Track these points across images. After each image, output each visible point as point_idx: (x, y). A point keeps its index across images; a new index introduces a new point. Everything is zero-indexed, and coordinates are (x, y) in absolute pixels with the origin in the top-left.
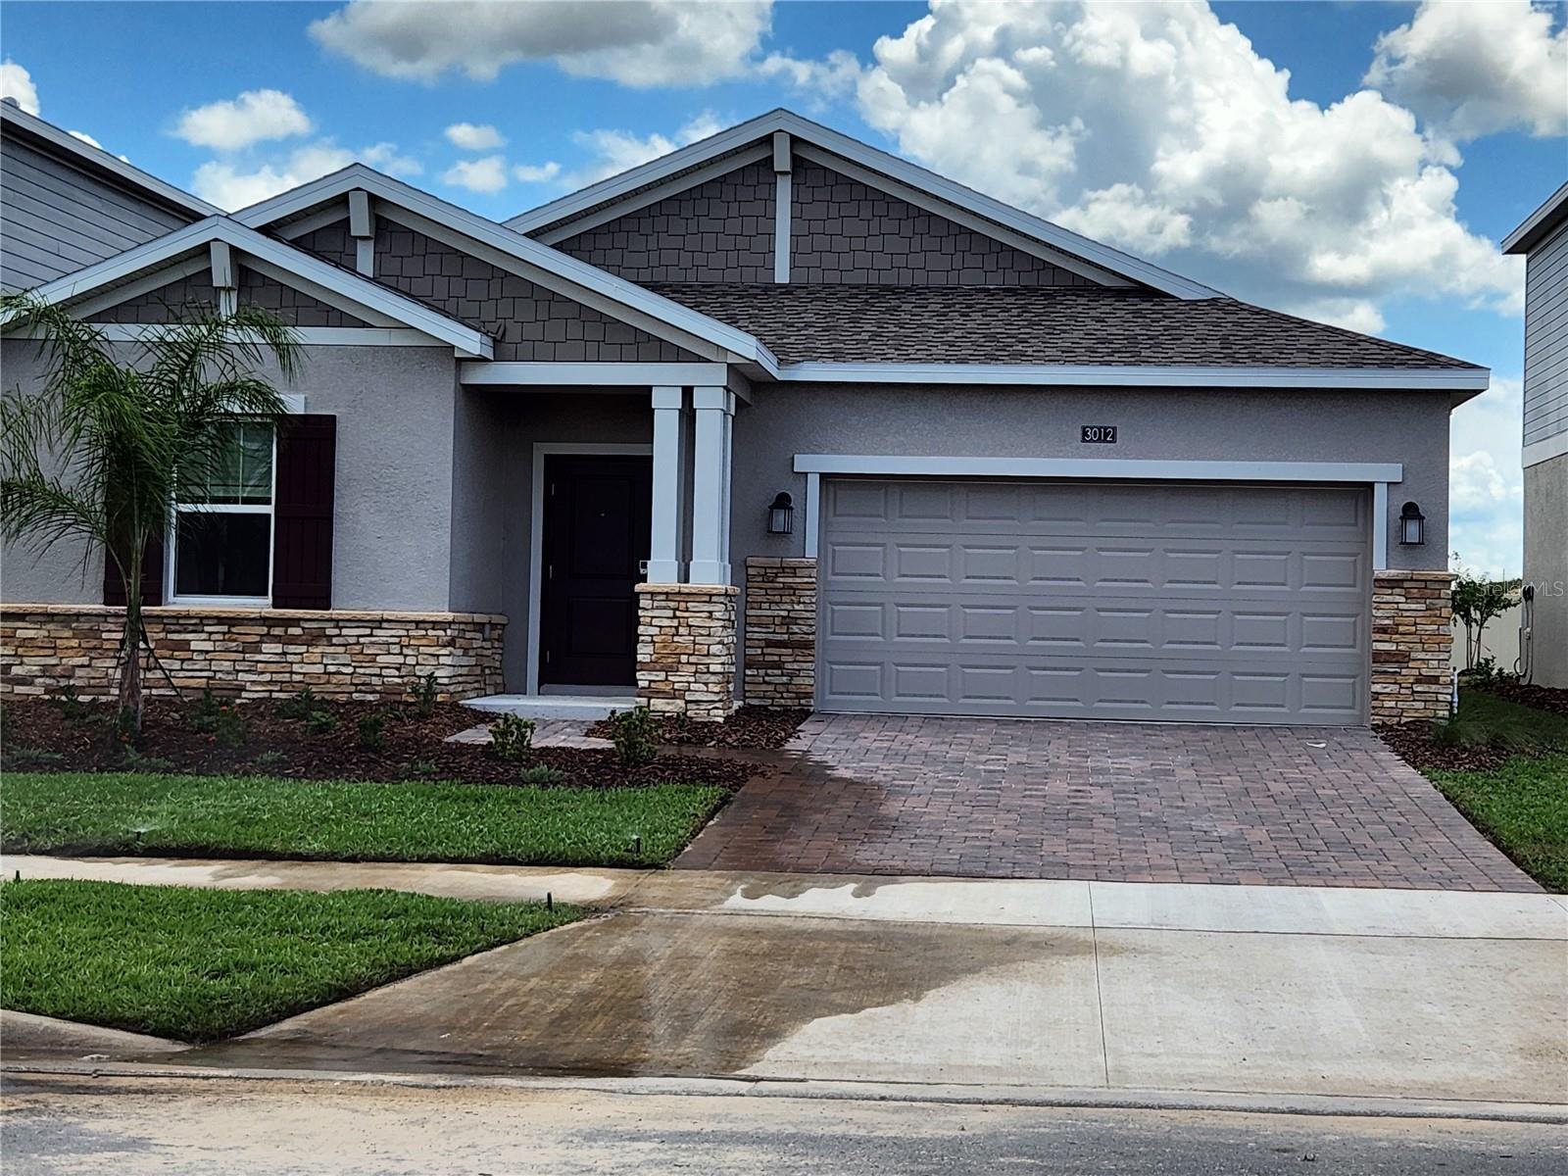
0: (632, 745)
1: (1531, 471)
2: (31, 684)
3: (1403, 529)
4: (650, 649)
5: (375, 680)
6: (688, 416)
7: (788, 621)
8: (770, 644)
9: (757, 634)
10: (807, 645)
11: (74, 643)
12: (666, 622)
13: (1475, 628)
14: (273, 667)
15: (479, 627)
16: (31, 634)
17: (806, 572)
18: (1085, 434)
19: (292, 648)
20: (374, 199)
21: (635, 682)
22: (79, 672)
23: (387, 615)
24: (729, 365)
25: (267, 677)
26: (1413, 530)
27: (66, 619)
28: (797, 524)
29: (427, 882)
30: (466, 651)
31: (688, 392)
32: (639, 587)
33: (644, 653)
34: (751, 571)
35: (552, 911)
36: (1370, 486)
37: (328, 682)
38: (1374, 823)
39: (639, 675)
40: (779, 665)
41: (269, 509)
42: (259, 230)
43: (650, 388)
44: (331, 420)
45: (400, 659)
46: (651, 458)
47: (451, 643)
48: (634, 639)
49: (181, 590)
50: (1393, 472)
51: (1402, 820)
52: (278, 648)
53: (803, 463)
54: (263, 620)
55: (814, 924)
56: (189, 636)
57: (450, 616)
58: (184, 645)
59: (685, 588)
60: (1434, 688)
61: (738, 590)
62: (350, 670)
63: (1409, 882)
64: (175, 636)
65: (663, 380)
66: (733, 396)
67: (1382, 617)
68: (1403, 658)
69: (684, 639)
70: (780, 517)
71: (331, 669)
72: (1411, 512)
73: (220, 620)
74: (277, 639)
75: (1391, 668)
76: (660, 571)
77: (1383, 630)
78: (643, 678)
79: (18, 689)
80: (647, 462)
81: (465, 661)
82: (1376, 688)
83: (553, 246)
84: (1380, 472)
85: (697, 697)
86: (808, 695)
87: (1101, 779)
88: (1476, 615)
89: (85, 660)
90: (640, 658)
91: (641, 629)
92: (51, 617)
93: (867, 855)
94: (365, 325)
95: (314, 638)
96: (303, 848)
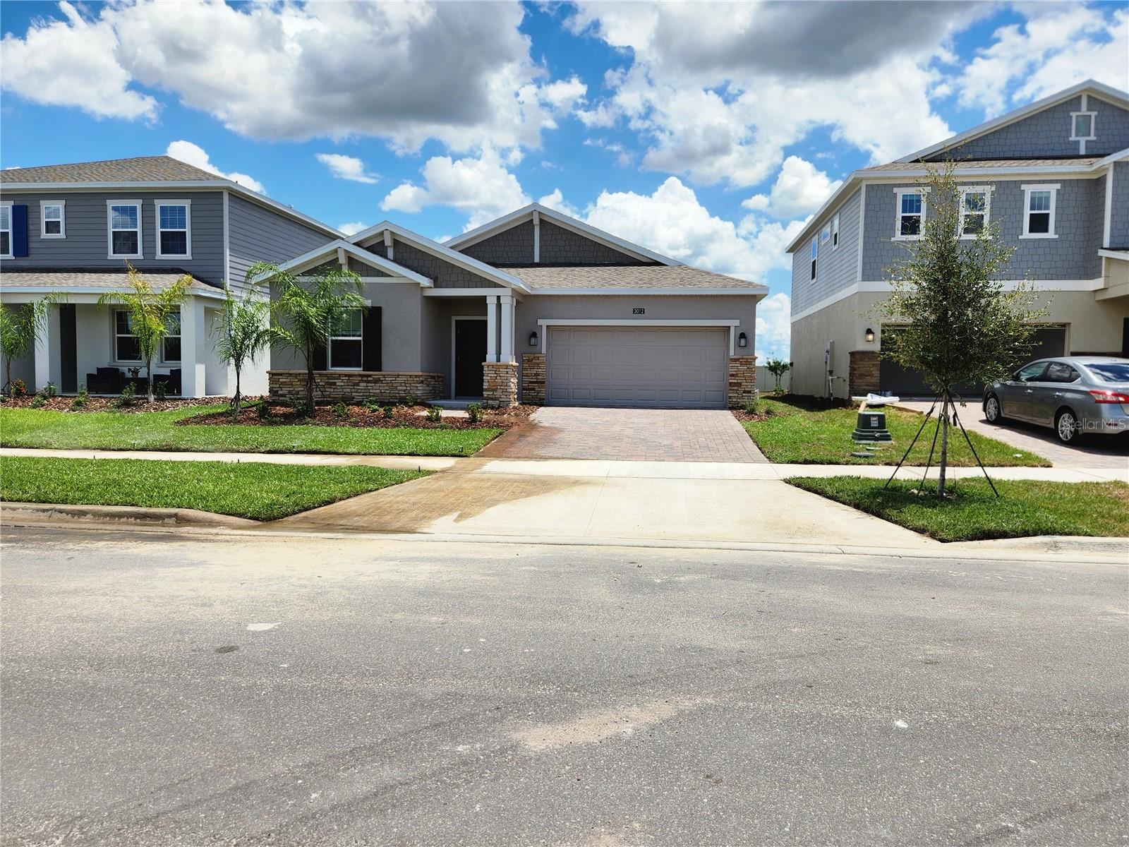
0: (475, 416)
1: (793, 325)
2: (285, 397)
3: (740, 341)
4: (488, 384)
5: (397, 395)
6: (499, 306)
7: (537, 375)
8: (531, 382)
9: (526, 379)
10: (543, 383)
11: (299, 383)
12: (493, 375)
14: (363, 391)
15: (433, 377)
16: (284, 380)
17: (542, 358)
18: (634, 311)
19: (369, 385)
20: (392, 233)
21: (483, 395)
22: (300, 393)
23: (400, 373)
24: (512, 289)
25: (362, 394)
26: (743, 341)
27: (296, 375)
28: (539, 344)
29: (385, 462)
30: (428, 386)
31: (499, 298)
32: (483, 364)
33: (485, 385)
34: (524, 358)
35: (420, 472)
36: (729, 327)
37: (382, 396)
38: (718, 439)
39: (484, 393)
40: (533, 389)
41: (360, 338)
42: (354, 244)
43: (486, 296)
44: (380, 308)
45: (405, 388)
46: (486, 321)
47: (422, 382)
48: (482, 381)
49: (333, 366)
50: (737, 323)
51: (728, 438)
52: (365, 384)
53: (540, 322)
54: (360, 375)
55: (510, 476)
56: (336, 381)
57: (420, 374)
58: (334, 384)
59: (499, 363)
60: (749, 395)
61: (518, 364)
62: (388, 392)
63: (723, 460)
64: (331, 381)
65: (490, 294)
66: (515, 300)
67: (732, 371)
68: (739, 385)
69: (499, 380)
70: (533, 340)
71: (383, 391)
72: (743, 336)
73: (346, 375)
74: (365, 381)
75: (736, 388)
76: (491, 357)
77: (732, 375)
78: (485, 394)
79: (281, 398)
80: (486, 322)
81: (427, 388)
82: (730, 395)
83: (459, 252)
84: (733, 323)
85: (503, 400)
86: (543, 399)
87: (631, 426)
89: (302, 389)
90: (484, 387)
91: (484, 378)
92: (291, 374)
93: (541, 452)
94: (390, 276)
95: (377, 381)
96: (349, 451)
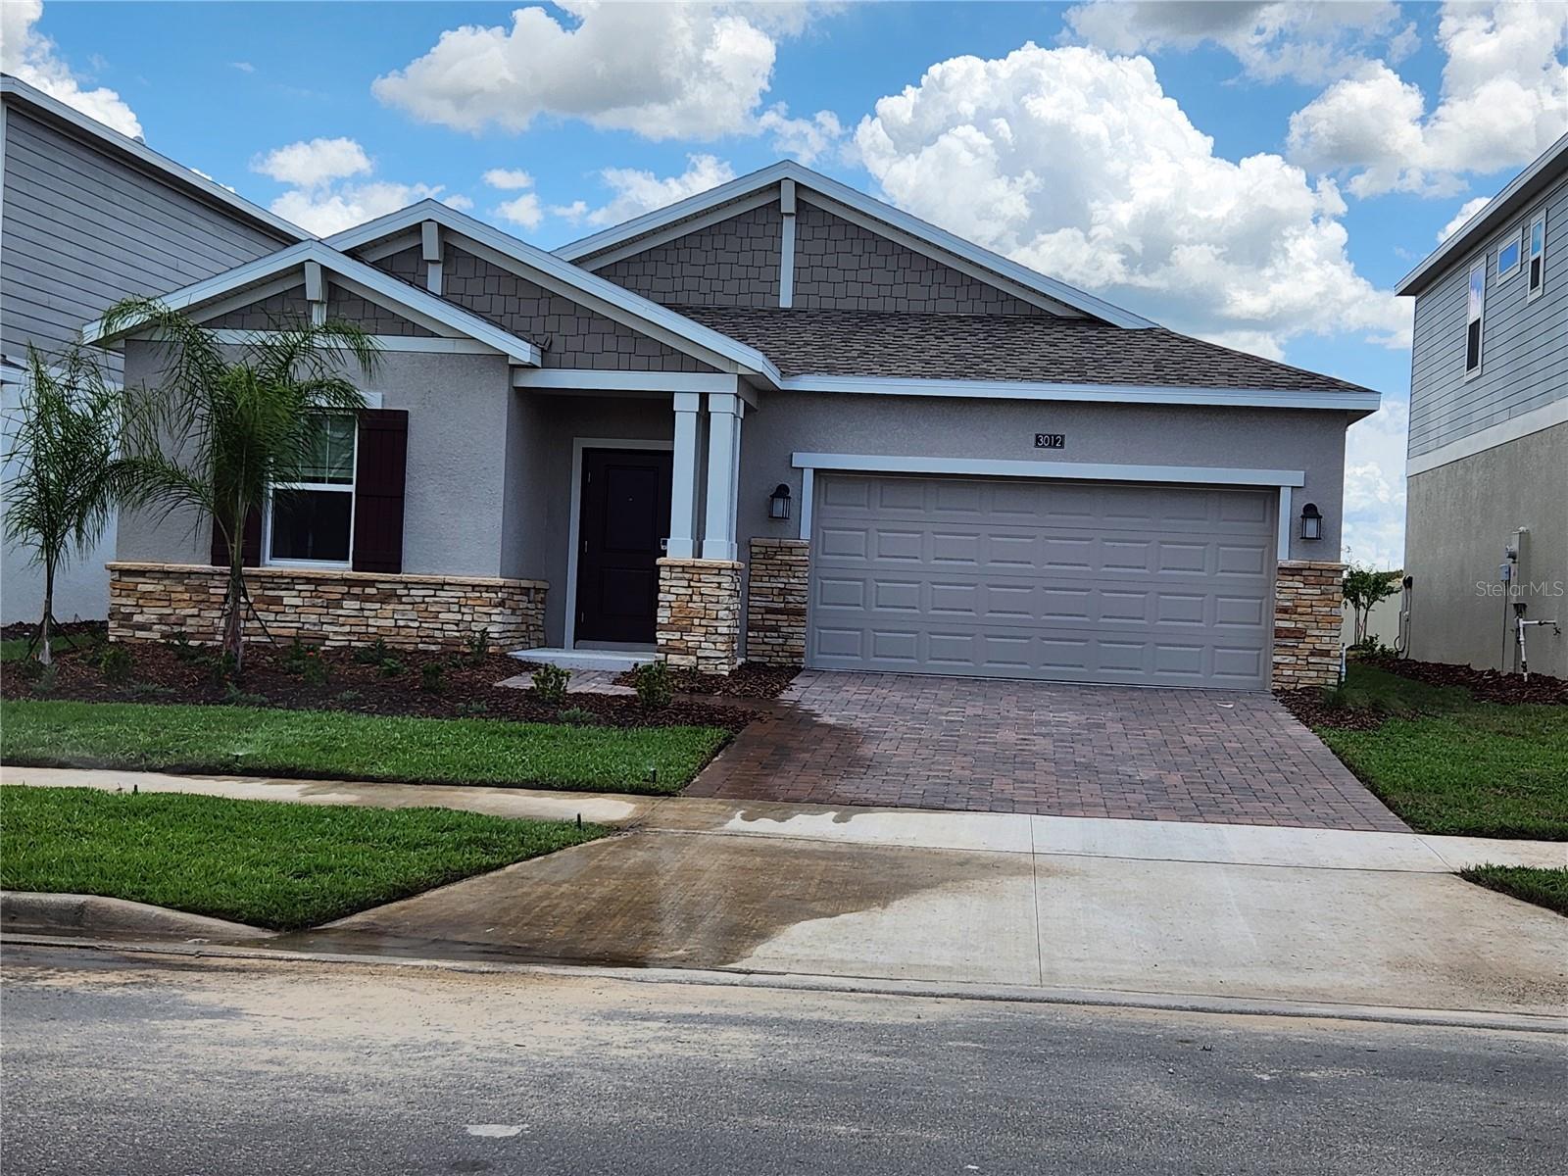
0: (651, 693)
1: (1413, 480)
2: (150, 630)
3: (1303, 527)
4: (668, 613)
5: (437, 634)
6: (704, 418)
7: (784, 592)
8: (769, 611)
9: (758, 602)
10: (800, 613)
11: (186, 596)
12: (682, 591)
13: (1363, 611)
14: (352, 621)
15: (525, 591)
16: (150, 588)
17: (800, 551)
18: (1038, 440)
19: (368, 605)
20: (442, 229)
21: (655, 641)
22: (190, 621)
23: (448, 579)
24: (739, 375)
25: (347, 629)
26: (1311, 526)
27: (181, 576)
28: (794, 511)
29: (478, 802)
30: (514, 611)
31: (704, 398)
32: (659, 561)
33: (663, 616)
34: (754, 550)
35: (581, 830)
36: (1277, 489)
37: (398, 634)
38: (1271, 771)
39: (658, 634)
40: (776, 629)
41: (351, 488)
42: (344, 253)
43: (672, 394)
44: (402, 417)
45: (459, 617)
46: (671, 454)
47: (502, 604)
48: (655, 604)
49: (275, 555)
50: (1297, 478)
51: (1294, 769)
52: (356, 605)
53: (799, 459)
54: (344, 581)
55: (800, 845)
56: (282, 593)
57: (501, 581)
58: (278, 600)
59: (699, 562)
60: (1326, 660)
61: (743, 565)
62: (416, 624)
63: (1300, 822)
64: (271, 593)
65: (683, 387)
66: (742, 402)
67: (1284, 599)
68: (1299, 634)
69: (697, 605)
70: (779, 505)
71: (401, 623)
72: (1310, 511)
73: (308, 580)
74: (356, 597)
75: (1290, 642)
76: (678, 548)
77: (1285, 610)
78: (662, 637)
79: (139, 634)
80: (669, 455)
81: (513, 619)
82: (1277, 659)
83: (592, 272)
84: (1286, 478)
85: (707, 654)
86: (800, 655)
87: (1043, 730)
88: (1363, 599)
89: (195, 611)
90: (659, 620)
91: (661, 596)
92: (167, 574)
93: (846, 788)
94: (433, 335)
95: (386, 598)
96: (375, 771)
